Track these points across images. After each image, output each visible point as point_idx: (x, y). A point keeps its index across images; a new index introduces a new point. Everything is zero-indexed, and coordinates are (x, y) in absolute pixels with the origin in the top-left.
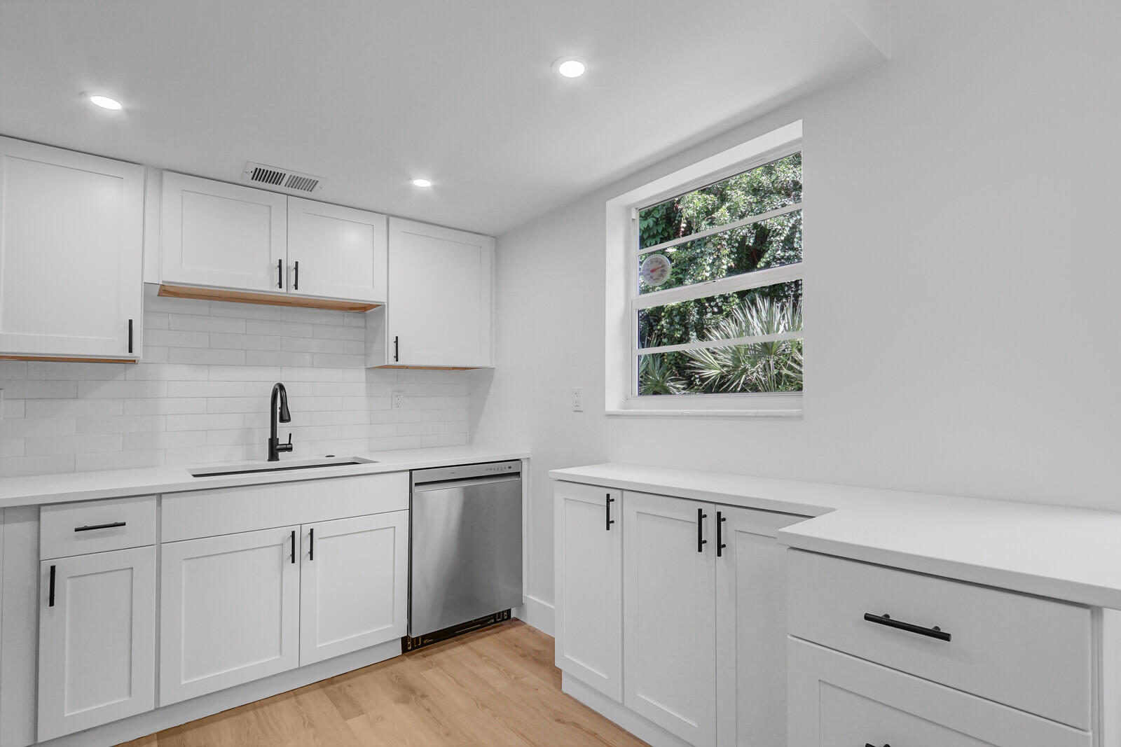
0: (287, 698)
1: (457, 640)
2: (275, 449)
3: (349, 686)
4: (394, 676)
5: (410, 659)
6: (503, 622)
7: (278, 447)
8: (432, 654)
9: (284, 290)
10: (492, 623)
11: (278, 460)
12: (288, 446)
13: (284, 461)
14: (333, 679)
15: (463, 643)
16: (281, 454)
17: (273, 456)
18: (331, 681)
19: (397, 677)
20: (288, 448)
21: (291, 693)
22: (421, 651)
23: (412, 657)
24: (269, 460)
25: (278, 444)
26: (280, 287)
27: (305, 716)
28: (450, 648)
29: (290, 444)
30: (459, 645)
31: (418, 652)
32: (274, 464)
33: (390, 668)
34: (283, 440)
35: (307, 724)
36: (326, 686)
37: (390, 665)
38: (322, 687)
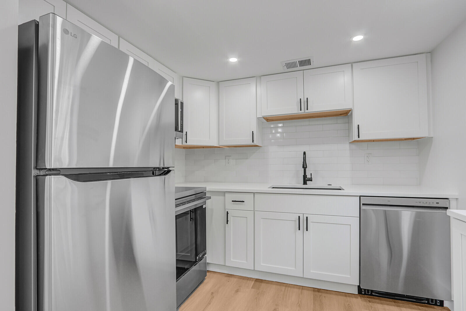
0: (299, 289)
1: (395, 302)
2: (306, 180)
3: (325, 297)
4: (348, 303)
5: (361, 298)
6: (436, 307)
7: (306, 179)
8: (375, 302)
9: (303, 111)
10: (424, 303)
11: (307, 184)
12: (311, 179)
13: (309, 185)
14: (320, 290)
15: (398, 306)
16: (308, 182)
17: (305, 183)
18: (319, 290)
19: (349, 304)
20: (311, 180)
21: (301, 287)
22: (369, 298)
23: (363, 298)
24: (303, 184)
25: (306, 178)
26: (301, 110)
27: (300, 300)
28: (388, 305)
29: (311, 178)
30: (394, 306)
31: (368, 297)
32: (305, 186)
33: (348, 298)
34: (309, 176)
35: (298, 305)
36: (316, 291)
37: (349, 297)
38: (314, 291)
